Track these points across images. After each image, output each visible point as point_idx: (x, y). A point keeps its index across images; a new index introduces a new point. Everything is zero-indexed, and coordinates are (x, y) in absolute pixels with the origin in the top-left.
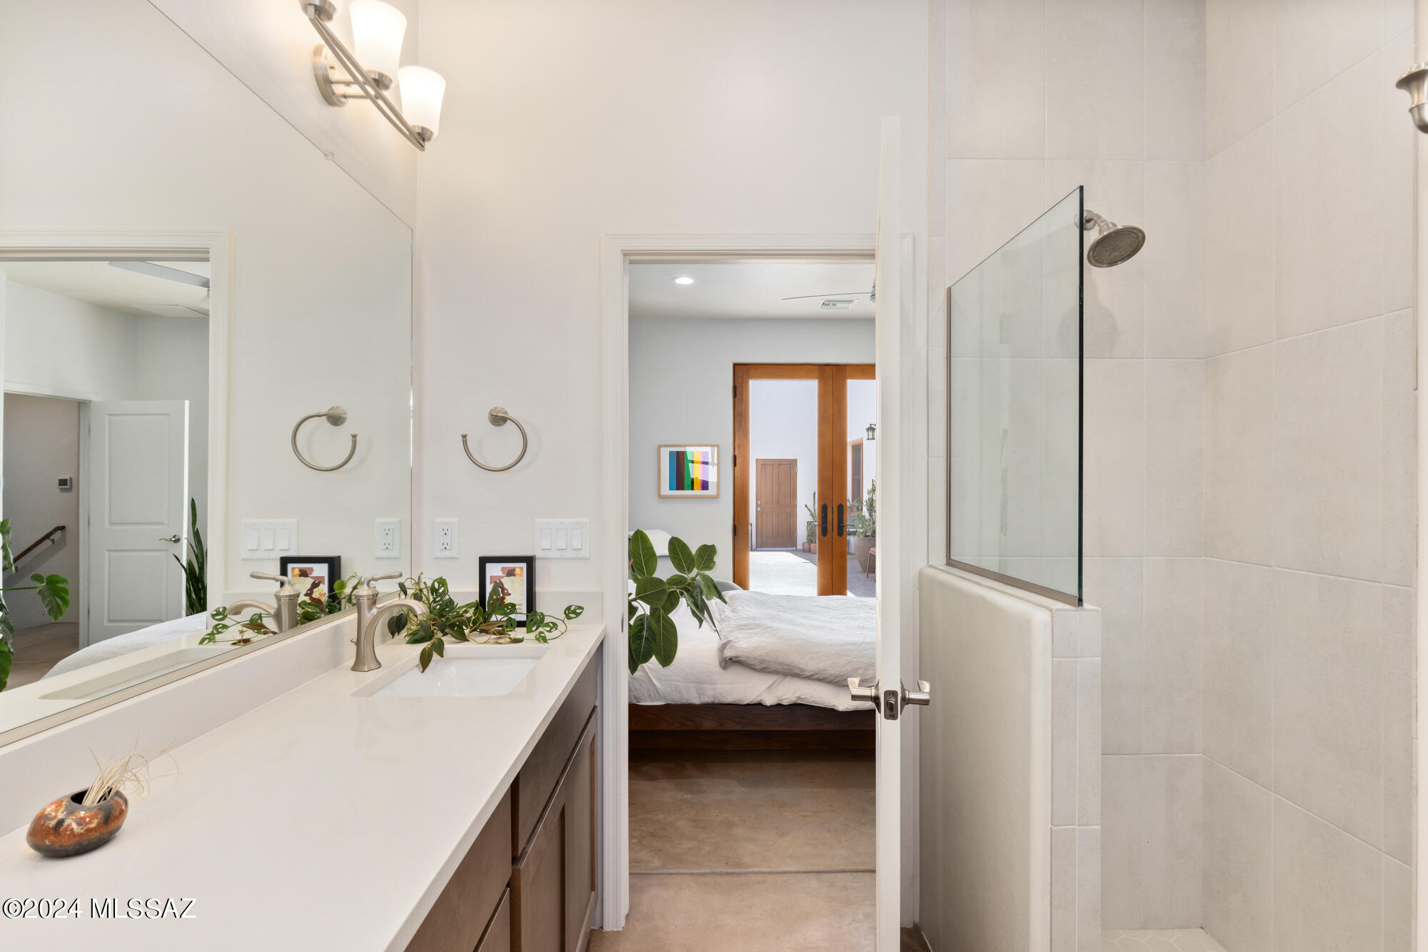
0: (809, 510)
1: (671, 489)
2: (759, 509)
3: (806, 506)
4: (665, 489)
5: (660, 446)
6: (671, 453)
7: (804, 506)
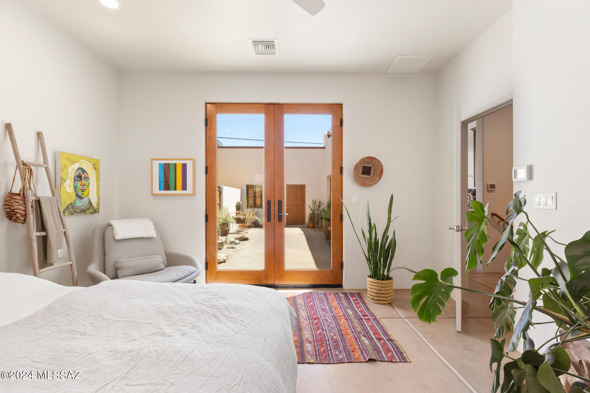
0: (311, 208)
1: (160, 189)
2: (288, 208)
3: (309, 206)
4: (156, 190)
5: (152, 160)
6: (160, 164)
7: (308, 206)
